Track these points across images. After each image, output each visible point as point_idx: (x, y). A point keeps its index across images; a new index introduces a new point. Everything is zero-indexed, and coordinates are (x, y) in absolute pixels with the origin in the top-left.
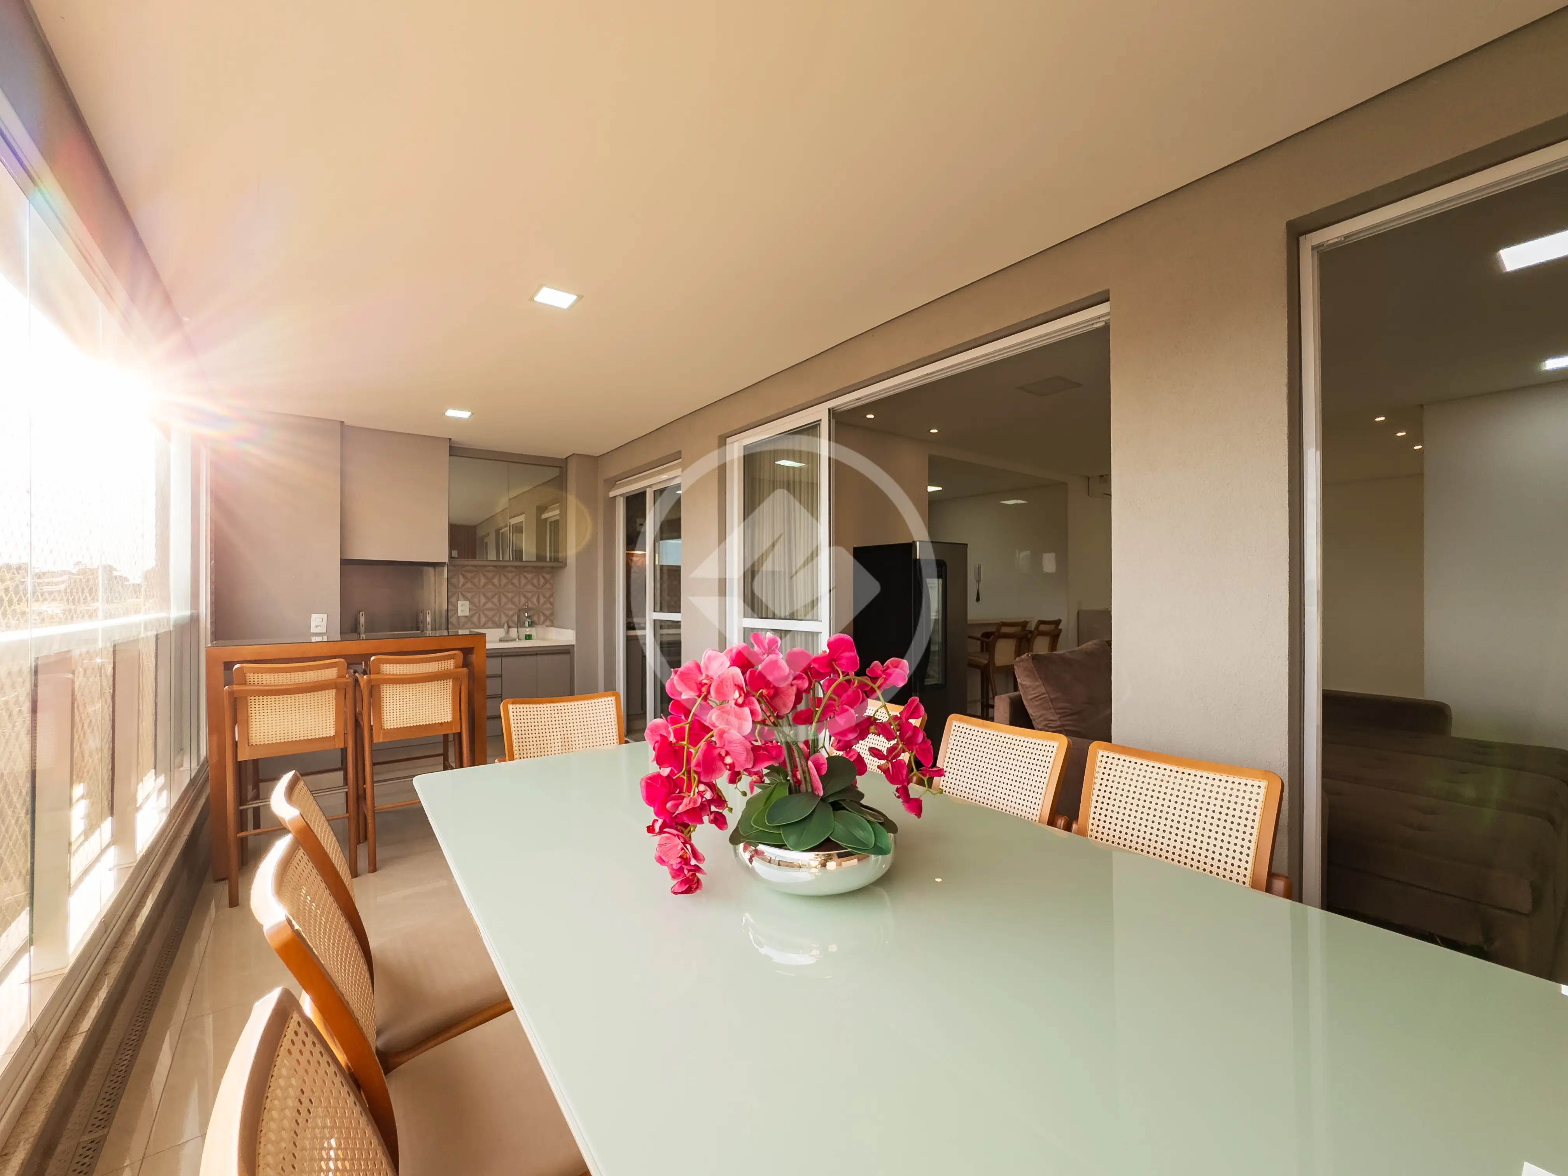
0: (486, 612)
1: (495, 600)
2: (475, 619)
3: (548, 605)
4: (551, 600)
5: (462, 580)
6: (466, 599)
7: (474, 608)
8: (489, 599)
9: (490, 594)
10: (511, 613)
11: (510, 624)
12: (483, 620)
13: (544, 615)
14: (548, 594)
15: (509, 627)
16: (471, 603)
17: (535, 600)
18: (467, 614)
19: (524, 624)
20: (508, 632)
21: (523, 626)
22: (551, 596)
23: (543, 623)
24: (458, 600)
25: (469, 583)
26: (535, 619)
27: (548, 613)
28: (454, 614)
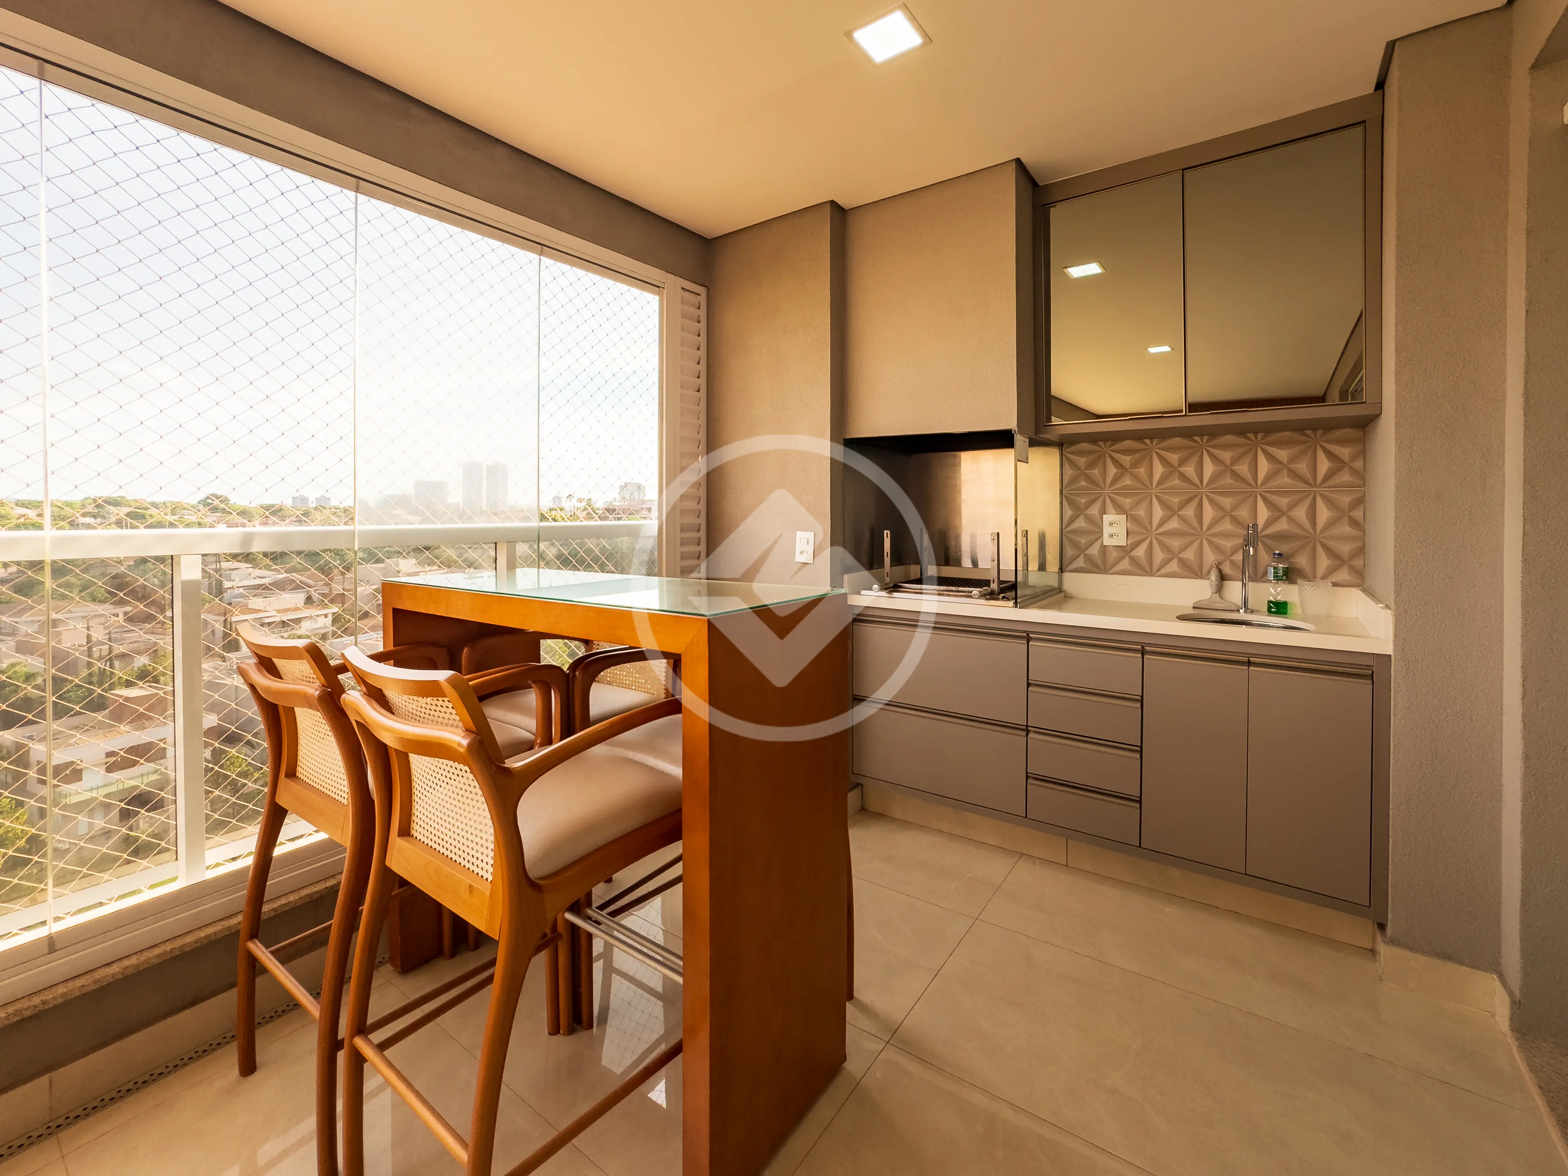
0: (1167, 540)
1: (1189, 512)
2: (1140, 552)
3: (1346, 529)
4: (1358, 514)
5: (1112, 471)
6: (1120, 509)
7: (1136, 528)
8: (1171, 511)
9: (1176, 500)
10: (1228, 544)
11: (1227, 569)
12: (1159, 555)
13: (1331, 553)
14: (1345, 500)
15: (1223, 577)
16: (1131, 518)
17: (1301, 513)
18: (1123, 543)
19: (1266, 573)
20: (1219, 589)
21: (1259, 577)
22: (1360, 502)
23: (1324, 577)
24: (1103, 512)
25: (1128, 476)
26: (1302, 561)
27: (1345, 549)
28: (1097, 539)
